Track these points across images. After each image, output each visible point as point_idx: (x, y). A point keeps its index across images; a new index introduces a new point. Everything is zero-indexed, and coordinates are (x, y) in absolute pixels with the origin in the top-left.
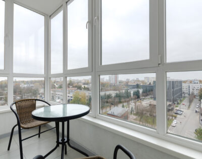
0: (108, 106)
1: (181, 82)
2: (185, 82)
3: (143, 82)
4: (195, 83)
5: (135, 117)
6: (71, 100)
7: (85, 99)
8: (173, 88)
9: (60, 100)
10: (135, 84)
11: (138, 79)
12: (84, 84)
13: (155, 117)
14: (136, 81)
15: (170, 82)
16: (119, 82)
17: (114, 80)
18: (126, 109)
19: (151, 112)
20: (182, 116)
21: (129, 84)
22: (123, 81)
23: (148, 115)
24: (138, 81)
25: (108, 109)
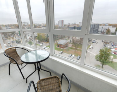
0: (58, 39)
1: (99, 25)
2: (101, 25)
3: (78, 25)
4: (106, 26)
5: (72, 45)
6: (36, 36)
7: (44, 36)
8: (94, 29)
9: (29, 37)
10: (73, 27)
11: (75, 23)
12: (43, 27)
13: (82, 44)
14: (74, 24)
15: (93, 25)
16: (64, 25)
17: (61, 24)
18: (67, 41)
19: (80, 42)
20: (95, 44)
21: (70, 26)
22: (67, 25)
23: (79, 44)
24: (75, 24)
25: (58, 41)
